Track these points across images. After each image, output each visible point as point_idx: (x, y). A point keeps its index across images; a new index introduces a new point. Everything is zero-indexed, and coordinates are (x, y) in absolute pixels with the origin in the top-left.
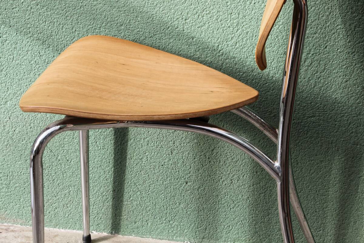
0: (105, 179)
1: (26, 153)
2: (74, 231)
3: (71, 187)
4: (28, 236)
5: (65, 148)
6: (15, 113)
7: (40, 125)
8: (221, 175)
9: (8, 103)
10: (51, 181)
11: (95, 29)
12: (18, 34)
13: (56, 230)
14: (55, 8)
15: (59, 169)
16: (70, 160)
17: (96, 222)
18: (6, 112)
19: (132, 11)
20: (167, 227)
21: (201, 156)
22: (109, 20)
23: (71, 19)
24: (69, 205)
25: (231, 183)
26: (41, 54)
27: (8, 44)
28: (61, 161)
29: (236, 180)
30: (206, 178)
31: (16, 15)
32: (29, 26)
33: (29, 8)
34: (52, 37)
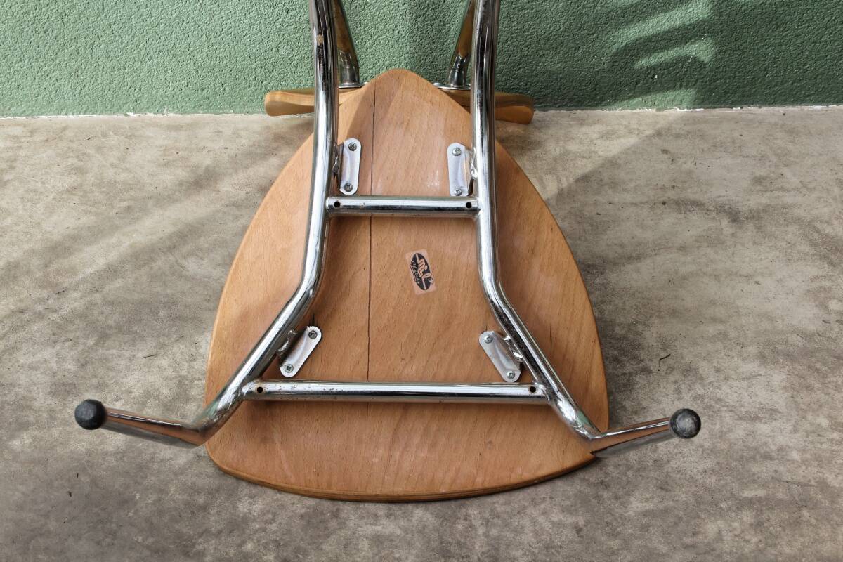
0: (140, 20)
2: (95, 116)
3: (79, 41)
4: (16, 134)
13: (62, 117)
15: (54, 11)
17: (132, 96)
20: (258, 91)
24: (79, 72)
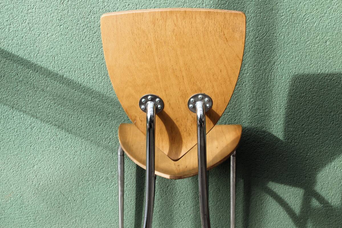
1: (47, 198)
5: (73, 193)
6: (40, 173)
7: (57, 179)
8: (173, 202)
9: (35, 166)
10: (64, 215)
11: (92, 117)
12: (42, 123)
14: (67, 105)
16: (76, 200)
18: (34, 173)
19: (116, 105)
21: (160, 191)
22: (101, 110)
23: (77, 111)
25: (180, 206)
26: (57, 134)
27: (35, 129)
28: (70, 201)
29: (183, 204)
30: (164, 204)
31: (41, 110)
32: (49, 117)
33: (50, 106)
34: (64, 123)
